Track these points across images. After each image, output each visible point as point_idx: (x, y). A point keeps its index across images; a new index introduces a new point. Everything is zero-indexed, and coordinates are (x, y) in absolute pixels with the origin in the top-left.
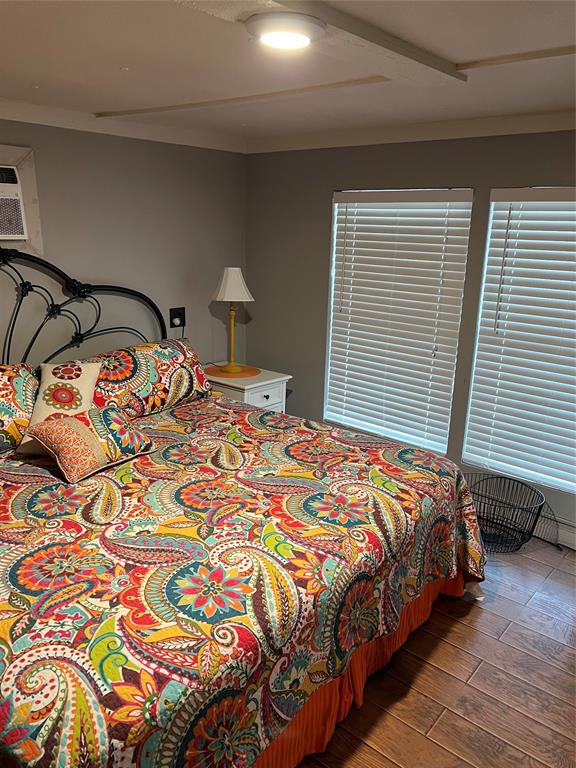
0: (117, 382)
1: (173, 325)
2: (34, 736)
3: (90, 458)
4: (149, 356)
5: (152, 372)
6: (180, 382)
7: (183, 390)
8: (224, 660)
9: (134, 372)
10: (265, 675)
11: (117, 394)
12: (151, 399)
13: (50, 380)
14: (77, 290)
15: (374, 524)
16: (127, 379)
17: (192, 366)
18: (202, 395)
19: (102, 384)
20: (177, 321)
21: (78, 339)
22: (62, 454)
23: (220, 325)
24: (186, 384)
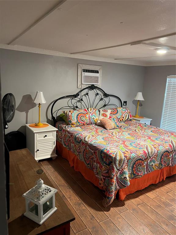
0: (114, 114)
1: (124, 105)
2: (114, 154)
3: (111, 126)
4: (120, 110)
5: (121, 113)
6: (126, 116)
7: (127, 118)
8: (141, 154)
9: (117, 113)
10: (147, 160)
11: (114, 116)
12: (120, 119)
13: (102, 112)
14: (106, 95)
15: (171, 143)
16: (116, 114)
17: (129, 113)
18: (131, 120)
19: (111, 114)
20: (125, 104)
21: (105, 106)
22: (106, 125)
23: (134, 106)
24: (127, 117)
